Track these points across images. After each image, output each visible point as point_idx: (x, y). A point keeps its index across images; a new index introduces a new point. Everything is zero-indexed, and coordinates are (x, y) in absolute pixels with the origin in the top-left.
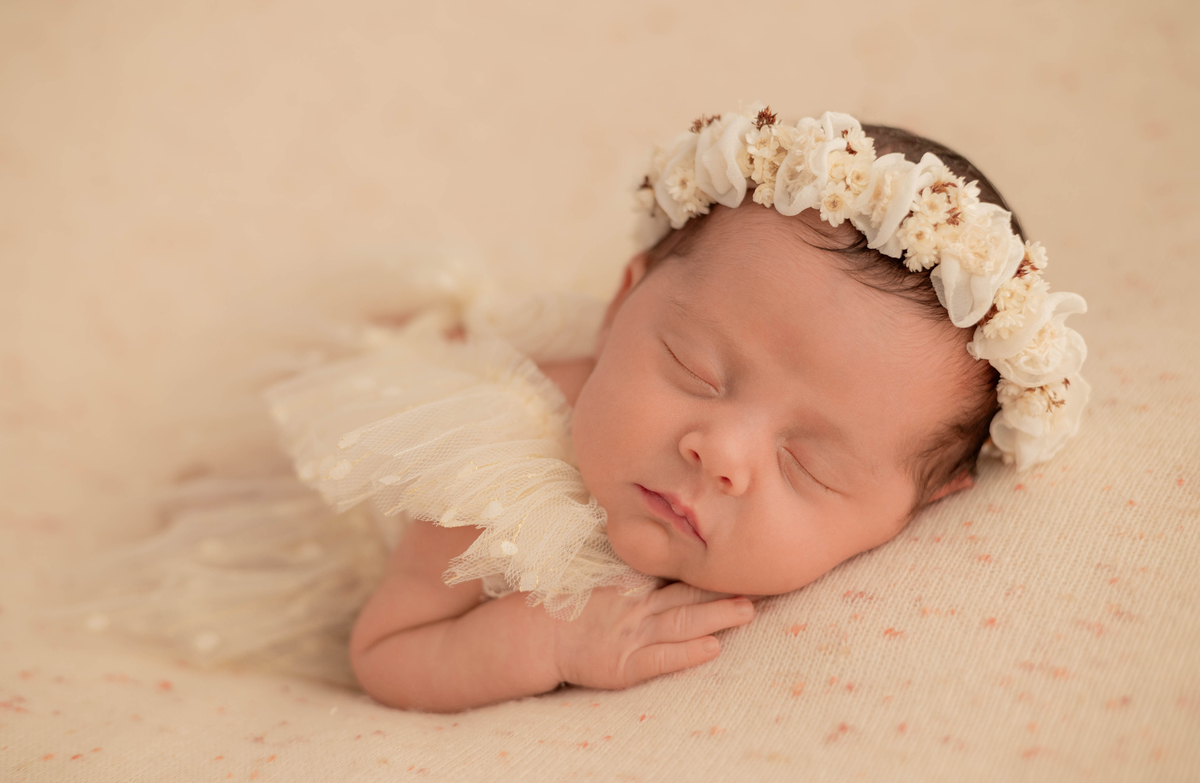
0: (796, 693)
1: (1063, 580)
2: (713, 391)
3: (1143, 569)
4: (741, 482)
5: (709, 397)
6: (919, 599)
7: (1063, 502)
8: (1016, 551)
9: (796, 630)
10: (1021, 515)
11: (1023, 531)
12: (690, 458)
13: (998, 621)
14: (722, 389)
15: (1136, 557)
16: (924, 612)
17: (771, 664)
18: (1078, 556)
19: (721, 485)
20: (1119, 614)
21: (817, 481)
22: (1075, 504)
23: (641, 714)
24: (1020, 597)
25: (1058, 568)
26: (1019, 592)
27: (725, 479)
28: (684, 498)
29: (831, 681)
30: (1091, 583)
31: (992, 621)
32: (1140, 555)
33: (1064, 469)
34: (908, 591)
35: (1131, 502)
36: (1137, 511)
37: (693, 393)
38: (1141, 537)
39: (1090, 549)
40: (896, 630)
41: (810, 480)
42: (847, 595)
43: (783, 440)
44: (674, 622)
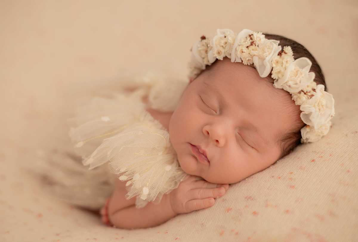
0: (221, 234)
2: (214, 112)
3: (344, 197)
4: (222, 142)
5: (213, 115)
8: (303, 185)
9: (229, 210)
10: (310, 171)
11: (308, 178)
12: (206, 134)
14: (218, 112)
16: (267, 205)
17: (218, 222)
19: (216, 143)
21: (249, 145)
27: (217, 141)
28: (203, 147)
29: (232, 231)
40: (257, 212)
41: (247, 145)
42: (246, 198)
43: (237, 130)
44: (199, 194)
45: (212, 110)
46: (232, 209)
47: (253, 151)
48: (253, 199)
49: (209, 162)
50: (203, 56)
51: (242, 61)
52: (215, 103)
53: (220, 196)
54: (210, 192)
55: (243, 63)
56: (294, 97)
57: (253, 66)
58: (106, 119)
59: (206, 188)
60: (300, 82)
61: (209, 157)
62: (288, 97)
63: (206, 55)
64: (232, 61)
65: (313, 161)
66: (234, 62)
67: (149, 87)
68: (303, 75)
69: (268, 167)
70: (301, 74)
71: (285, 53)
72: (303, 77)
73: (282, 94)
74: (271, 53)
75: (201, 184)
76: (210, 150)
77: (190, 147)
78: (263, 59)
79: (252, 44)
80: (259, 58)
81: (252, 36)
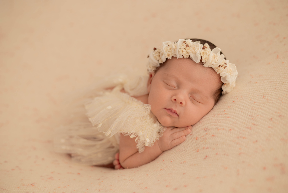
0: (198, 151)
1: (243, 120)
2: (175, 89)
3: (258, 115)
4: (184, 103)
5: (175, 90)
6: (217, 128)
7: (242, 104)
8: (234, 115)
9: (197, 138)
10: (234, 107)
11: (235, 111)
12: (174, 101)
13: (232, 129)
14: (177, 88)
15: (256, 113)
16: (218, 130)
17: (193, 146)
18: (245, 114)
20: (254, 125)
21: (198, 102)
22: (244, 104)
23: (171, 161)
24: (235, 124)
25: (242, 117)
26: (235, 123)
27: (181, 103)
28: (174, 109)
29: (204, 148)
30: (248, 119)
31: (231, 130)
32: (257, 113)
33: (242, 97)
34: (215, 126)
35: (255, 102)
36: (256, 104)
37: (171, 90)
38: (257, 109)
39: (247, 113)
40: (214, 135)
41: (196, 102)
42: (204, 129)
43: (190, 95)
44: (176, 136)
45: (174, 88)
46: (198, 137)
47: (200, 104)
48: (209, 129)
49: (178, 115)
50: (158, 59)
51: (183, 57)
52: (174, 83)
53: (188, 134)
54: (182, 133)
55: (184, 57)
56: (216, 70)
57: (189, 58)
58: (110, 107)
59: (179, 131)
60: (218, 61)
61: (178, 113)
62: (212, 70)
63: (159, 58)
64: (178, 58)
65: (234, 102)
66: (179, 58)
67: (122, 84)
68: (218, 57)
69: (210, 111)
70: (217, 57)
71: (206, 47)
72: (218, 58)
73: (210, 69)
74: (199, 49)
75: (175, 130)
76: (178, 109)
77: (166, 111)
78: (195, 53)
79: (187, 46)
80: (193, 53)
81: (185, 42)
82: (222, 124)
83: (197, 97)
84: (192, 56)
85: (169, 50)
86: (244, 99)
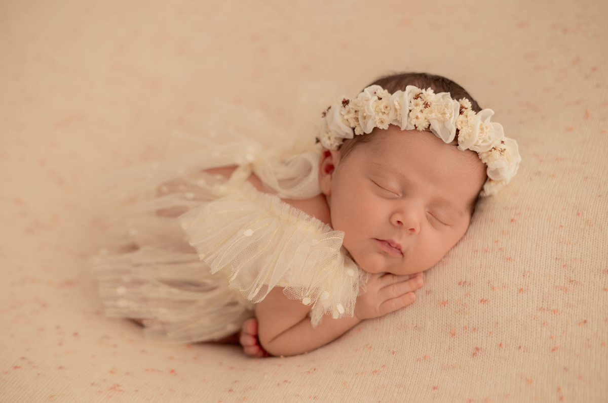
0: (453, 334)
1: (544, 267)
2: (397, 196)
3: (575, 259)
4: (417, 229)
5: (396, 198)
7: (533, 227)
9: (444, 303)
10: (517, 235)
12: (397, 224)
13: (524, 289)
14: (401, 195)
15: (570, 253)
16: (493, 288)
17: (438, 321)
18: (546, 254)
19: (410, 232)
21: (442, 223)
23: (393, 351)
24: (529, 276)
25: (540, 261)
26: (528, 275)
27: (413, 230)
28: (396, 241)
29: (466, 328)
30: (556, 267)
32: (572, 252)
33: (528, 209)
34: (483, 279)
35: (561, 226)
37: (388, 198)
38: (570, 243)
39: (550, 251)
40: (485, 299)
41: (440, 224)
42: (460, 284)
43: (427, 210)
44: (393, 292)
45: (394, 194)
46: (448, 300)
47: (447, 228)
48: (470, 284)
49: (402, 254)
50: (352, 126)
51: (416, 128)
52: (394, 185)
53: (420, 287)
54: (406, 287)
55: (418, 129)
57: (429, 130)
59: (398, 283)
60: (490, 138)
61: (403, 249)
62: (474, 156)
63: (356, 123)
64: (402, 129)
65: (512, 220)
66: (405, 130)
68: (489, 129)
70: (487, 128)
71: (466, 108)
72: (489, 132)
73: (470, 155)
74: (452, 112)
75: (388, 280)
76: (403, 241)
77: (378, 244)
78: (443, 123)
79: (426, 105)
80: (438, 121)
82: (499, 274)
83: (442, 213)
84: (436, 127)
85: (383, 111)
86: (535, 216)
